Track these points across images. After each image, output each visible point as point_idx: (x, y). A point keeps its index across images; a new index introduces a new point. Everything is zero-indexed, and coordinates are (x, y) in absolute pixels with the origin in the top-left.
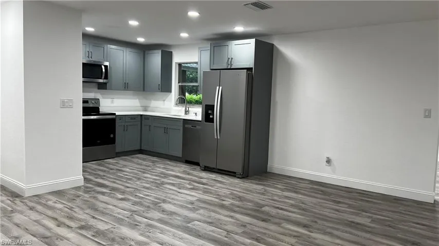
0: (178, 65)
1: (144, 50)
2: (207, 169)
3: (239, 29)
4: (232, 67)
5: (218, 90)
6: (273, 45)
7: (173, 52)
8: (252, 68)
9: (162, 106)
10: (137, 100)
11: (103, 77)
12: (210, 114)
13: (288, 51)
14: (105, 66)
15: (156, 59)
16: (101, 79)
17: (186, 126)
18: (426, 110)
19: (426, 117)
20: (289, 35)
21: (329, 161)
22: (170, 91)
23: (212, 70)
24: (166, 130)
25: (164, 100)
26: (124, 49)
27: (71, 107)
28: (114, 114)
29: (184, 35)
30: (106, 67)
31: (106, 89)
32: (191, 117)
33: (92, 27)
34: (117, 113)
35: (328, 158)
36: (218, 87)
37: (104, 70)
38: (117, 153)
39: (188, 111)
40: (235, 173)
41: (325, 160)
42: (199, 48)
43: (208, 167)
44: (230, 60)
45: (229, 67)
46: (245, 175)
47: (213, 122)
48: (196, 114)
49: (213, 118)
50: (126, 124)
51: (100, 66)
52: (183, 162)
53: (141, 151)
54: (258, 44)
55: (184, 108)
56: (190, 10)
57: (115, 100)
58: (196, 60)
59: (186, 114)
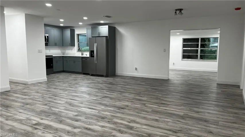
0: (77, 35)
1: (62, 29)
2: (92, 75)
3: (102, 22)
4: (100, 36)
5: (95, 45)
6: (115, 27)
8: (107, 36)
9: (71, 52)
10: (60, 50)
12: (93, 54)
13: (121, 30)
15: (68, 33)
17: (83, 59)
18: (164, 50)
19: (164, 51)
20: (121, 24)
22: (74, 46)
23: (92, 37)
24: (74, 62)
25: (72, 50)
26: (54, 29)
27: (41, 52)
28: (52, 56)
29: (81, 23)
30: (47, 36)
31: (48, 46)
32: (84, 56)
34: (53, 56)
35: (136, 68)
37: (47, 38)
38: (54, 72)
39: (83, 54)
40: (103, 75)
42: (87, 28)
43: (93, 74)
44: (99, 33)
45: (99, 36)
46: (107, 76)
47: (94, 57)
48: (86, 55)
49: (94, 56)
50: (57, 60)
52: (82, 74)
53: (64, 71)
54: (109, 27)
55: (81, 53)
56: (84, 17)
57: (51, 50)
58: (86, 33)
59: (82, 55)
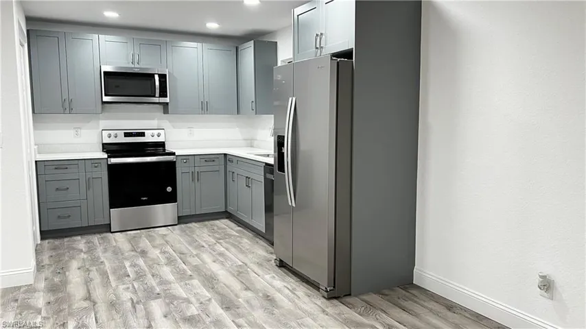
7: (278, 44)
11: (157, 95)
14: (160, 75)
16: (154, 96)
21: (547, 285)
24: (248, 182)
26: (198, 45)
28: (174, 154)
30: (162, 76)
33: (113, 10)
35: (544, 277)
36: (290, 99)
37: (157, 83)
38: (179, 218)
41: (537, 280)
44: (319, 40)
47: (285, 171)
50: (197, 170)
51: (152, 76)
53: (227, 215)
57: (196, 130)
